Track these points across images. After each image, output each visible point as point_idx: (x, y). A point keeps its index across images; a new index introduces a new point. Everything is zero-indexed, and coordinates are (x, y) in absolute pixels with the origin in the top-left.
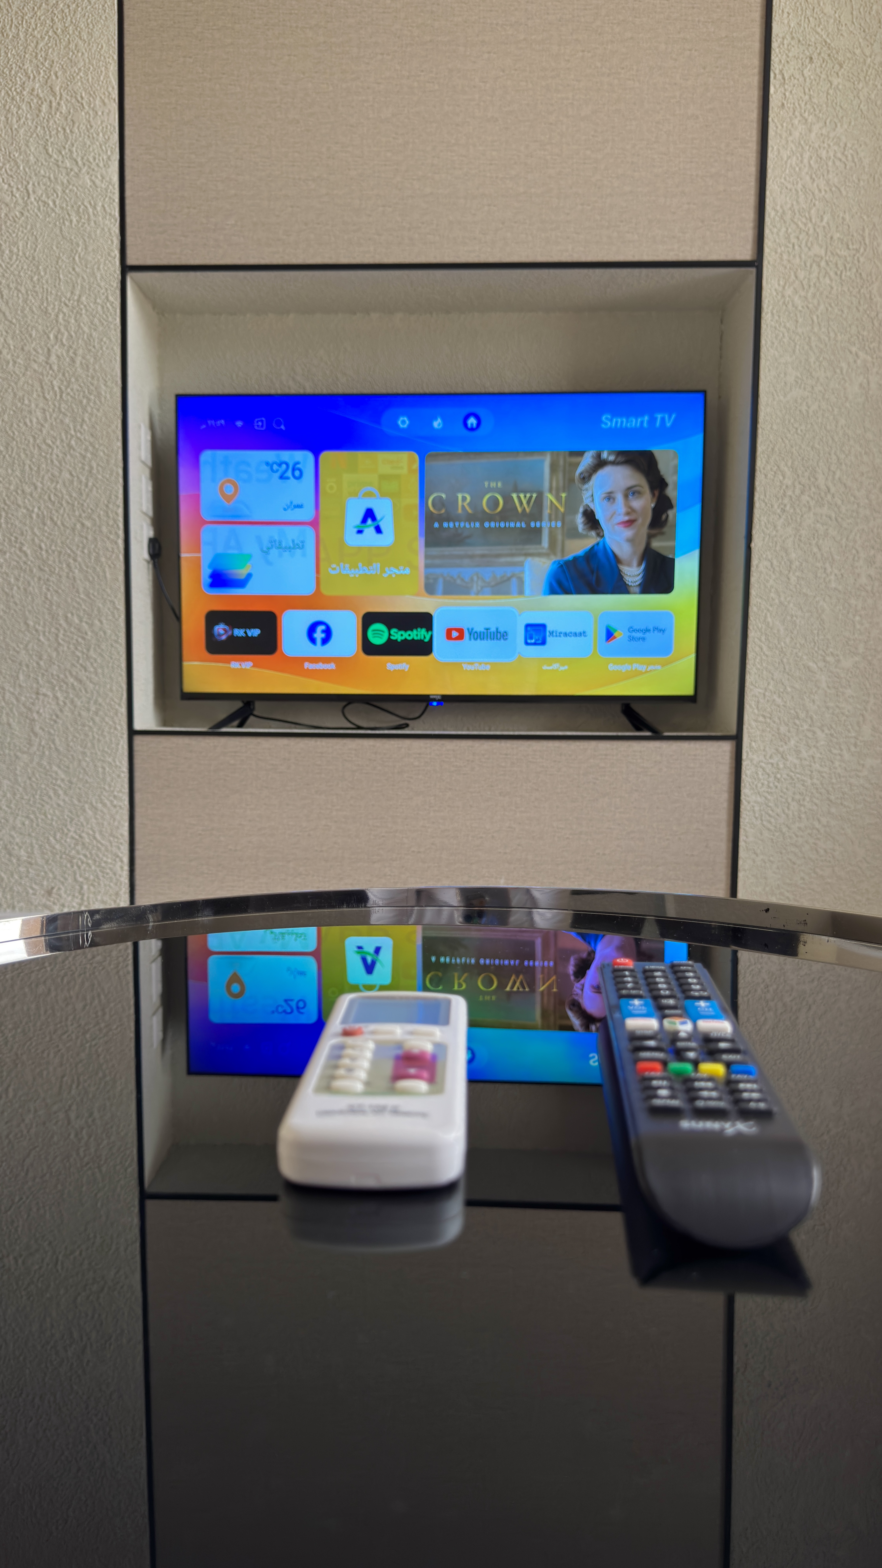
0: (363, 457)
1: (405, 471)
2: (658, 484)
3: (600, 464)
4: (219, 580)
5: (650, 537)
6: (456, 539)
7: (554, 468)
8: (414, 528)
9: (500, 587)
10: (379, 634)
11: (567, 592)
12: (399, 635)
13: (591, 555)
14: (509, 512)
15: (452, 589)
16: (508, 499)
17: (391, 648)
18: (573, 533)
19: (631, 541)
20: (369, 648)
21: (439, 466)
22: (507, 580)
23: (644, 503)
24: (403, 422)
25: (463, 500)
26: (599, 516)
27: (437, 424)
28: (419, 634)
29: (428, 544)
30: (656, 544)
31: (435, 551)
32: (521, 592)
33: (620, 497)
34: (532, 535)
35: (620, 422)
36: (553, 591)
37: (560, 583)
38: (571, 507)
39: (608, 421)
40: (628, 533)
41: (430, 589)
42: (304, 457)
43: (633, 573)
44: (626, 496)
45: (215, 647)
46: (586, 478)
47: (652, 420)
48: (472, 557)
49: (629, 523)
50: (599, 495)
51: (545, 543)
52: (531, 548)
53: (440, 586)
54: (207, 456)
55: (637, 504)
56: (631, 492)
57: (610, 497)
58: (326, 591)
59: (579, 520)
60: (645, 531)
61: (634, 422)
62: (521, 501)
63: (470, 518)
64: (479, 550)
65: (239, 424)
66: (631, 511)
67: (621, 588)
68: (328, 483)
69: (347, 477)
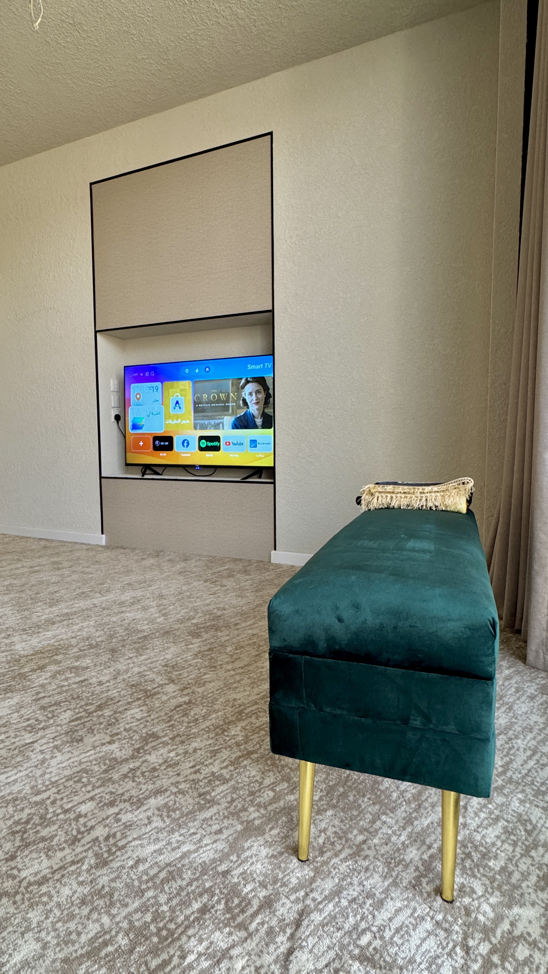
0: (175, 383)
1: (187, 388)
2: (266, 389)
3: (247, 382)
4: (135, 427)
5: (264, 408)
6: (203, 410)
7: (232, 384)
8: (190, 407)
9: (217, 427)
11: (237, 428)
13: (245, 415)
14: (219, 401)
16: (219, 396)
19: (258, 409)
21: (198, 385)
22: (218, 424)
23: (262, 396)
24: (187, 371)
25: (205, 397)
26: (247, 401)
27: (197, 371)
29: (194, 412)
30: (266, 411)
31: (196, 414)
32: (223, 429)
33: (254, 394)
34: (226, 408)
35: (253, 367)
36: (233, 428)
37: (235, 425)
39: (250, 367)
41: (195, 428)
42: (158, 384)
43: (259, 421)
44: (256, 394)
46: (243, 387)
47: (264, 366)
48: (208, 416)
49: (257, 403)
50: (247, 393)
51: (230, 411)
52: (226, 413)
53: (198, 428)
54: (132, 385)
55: (260, 396)
56: (257, 392)
57: (251, 394)
59: (241, 402)
60: (262, 406)
61: (258, 367)
62: (222, 396)
63: (207, 403)
64: (210, 414)
65: (142, 374)
66: (257, 399)
67: (255, 427)
68: (166, 393)
69: (170, 390)
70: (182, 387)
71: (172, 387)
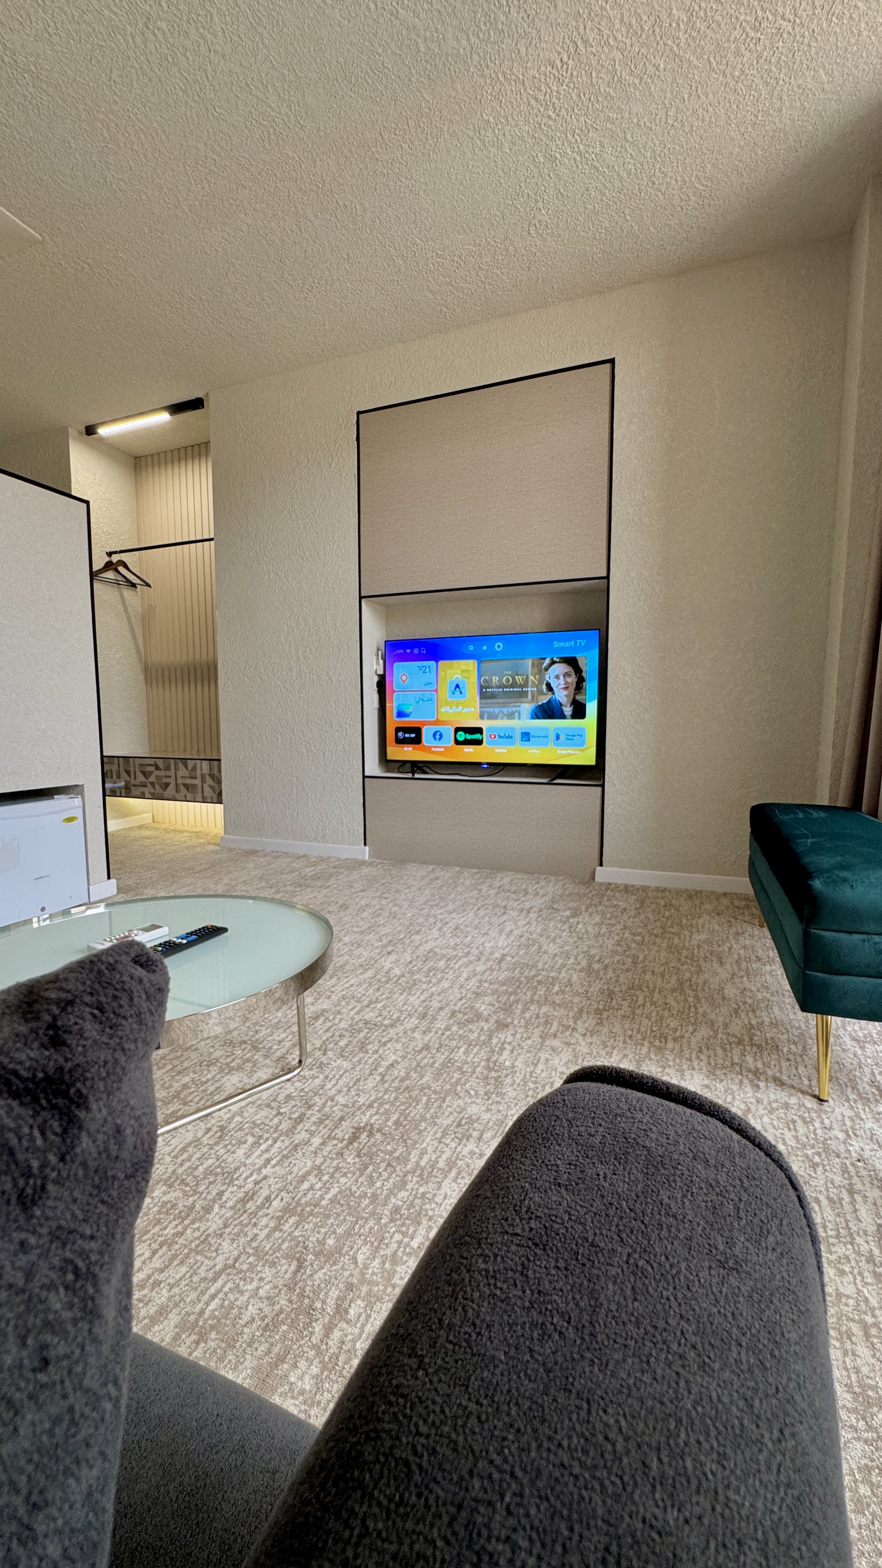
0: (455, 663)
1: (471, 668)
2: (578, 670)
3: (553, 663)
4: (400, 714)
6: (493, 696)
7: (533, 665)
8: (475, 692)
9: (510, 716)
10: (461, 736)
11: (538, 718)
12: (469, 737)
13: (549, 702)
14: (514, 684)
15: (492, 717)
16: (514, 679)
17: (466, 742)
18: (541, 693)
19: (566, 696)
20: (457, 742)
21: (485, 666)
22: (513, 713)
23: (572, 679)
24: (471, 648)
25: (495, 679)
26: (553, 685)
27: (485, 648)
28: (477, 736)
29: (481, 698)
30: (578, 698)
31: (484, 701)
32: (520, 718)
33: (562, 677)
35: (562, 644)
36: (533, 718)
37: (536, 715)
38: (540, 681)
39: (556, 644)
40: (565, 693)
41: (482, 717)
42: (432, 664)
43: (568, 710)
44: (564, 677)
45: (399, 741)
46: (546, 669)
47: (576, 643)
48: (499, 704)
49: (566, 688)
50: (552, 676)
52: (524, 700)
53: (486, 716)
54: (396, 664)
55: (569, 680)
56: (566, 675)
58: (440, 718)
59: (544, 687)
60: (573, 691)
61: (567, 644)
62: (519, 679)
63: (498, 687)
64: (502, 701)
65: (408, 651)
66: (566, 683)
67: (562, 716)
68: (441, 674)
69: (449, 671)
70: (463, 667)
71: (451, 668)
